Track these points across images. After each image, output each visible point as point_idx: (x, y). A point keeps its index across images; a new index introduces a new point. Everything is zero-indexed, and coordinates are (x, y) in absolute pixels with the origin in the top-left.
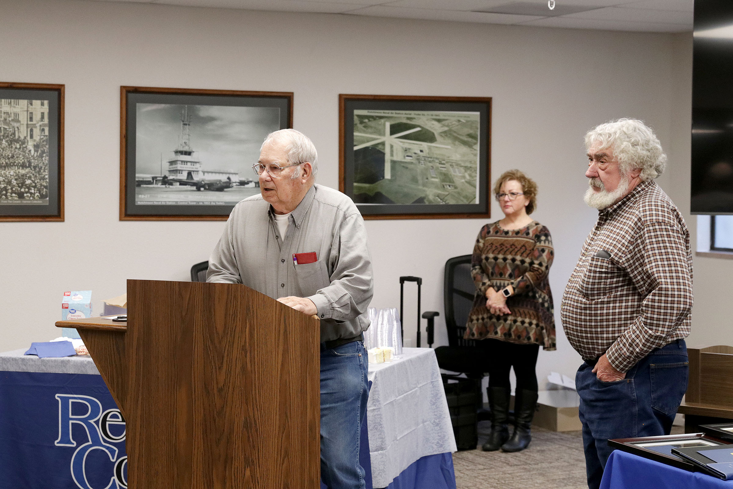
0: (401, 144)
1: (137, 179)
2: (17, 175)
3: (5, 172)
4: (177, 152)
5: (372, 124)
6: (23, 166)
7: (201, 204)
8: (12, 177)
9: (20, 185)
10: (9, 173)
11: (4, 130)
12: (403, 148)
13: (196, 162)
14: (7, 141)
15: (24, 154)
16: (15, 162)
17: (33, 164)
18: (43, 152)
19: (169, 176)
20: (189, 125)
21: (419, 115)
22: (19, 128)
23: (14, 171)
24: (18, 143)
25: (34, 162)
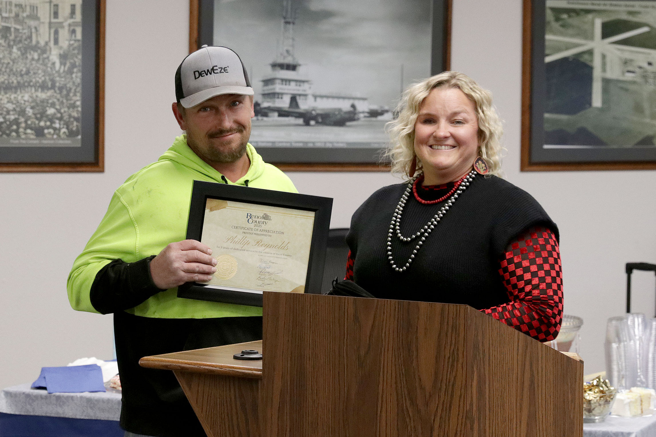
0: (618, 53)
2: (34, 101)
3: (16, 96)
4: (275, 66)
5: (575, 21)
6: (43, 87)
7: (310, 145)
8: (27, 103)
9: (39, 116)
10: (22, 97)
11: (15, 32)
12: (620, 59)
13: (303, 82)
14: (19, 49)
15: (44, 68)
16: (31, 81)
17: (57, 84)
18: (73, 66)
19: (263, 102)
20: (294, 23)
21: (646, 7)
22: (38, 29)
23: (30, 94)
24: (37, 51)
25: (60, 81)
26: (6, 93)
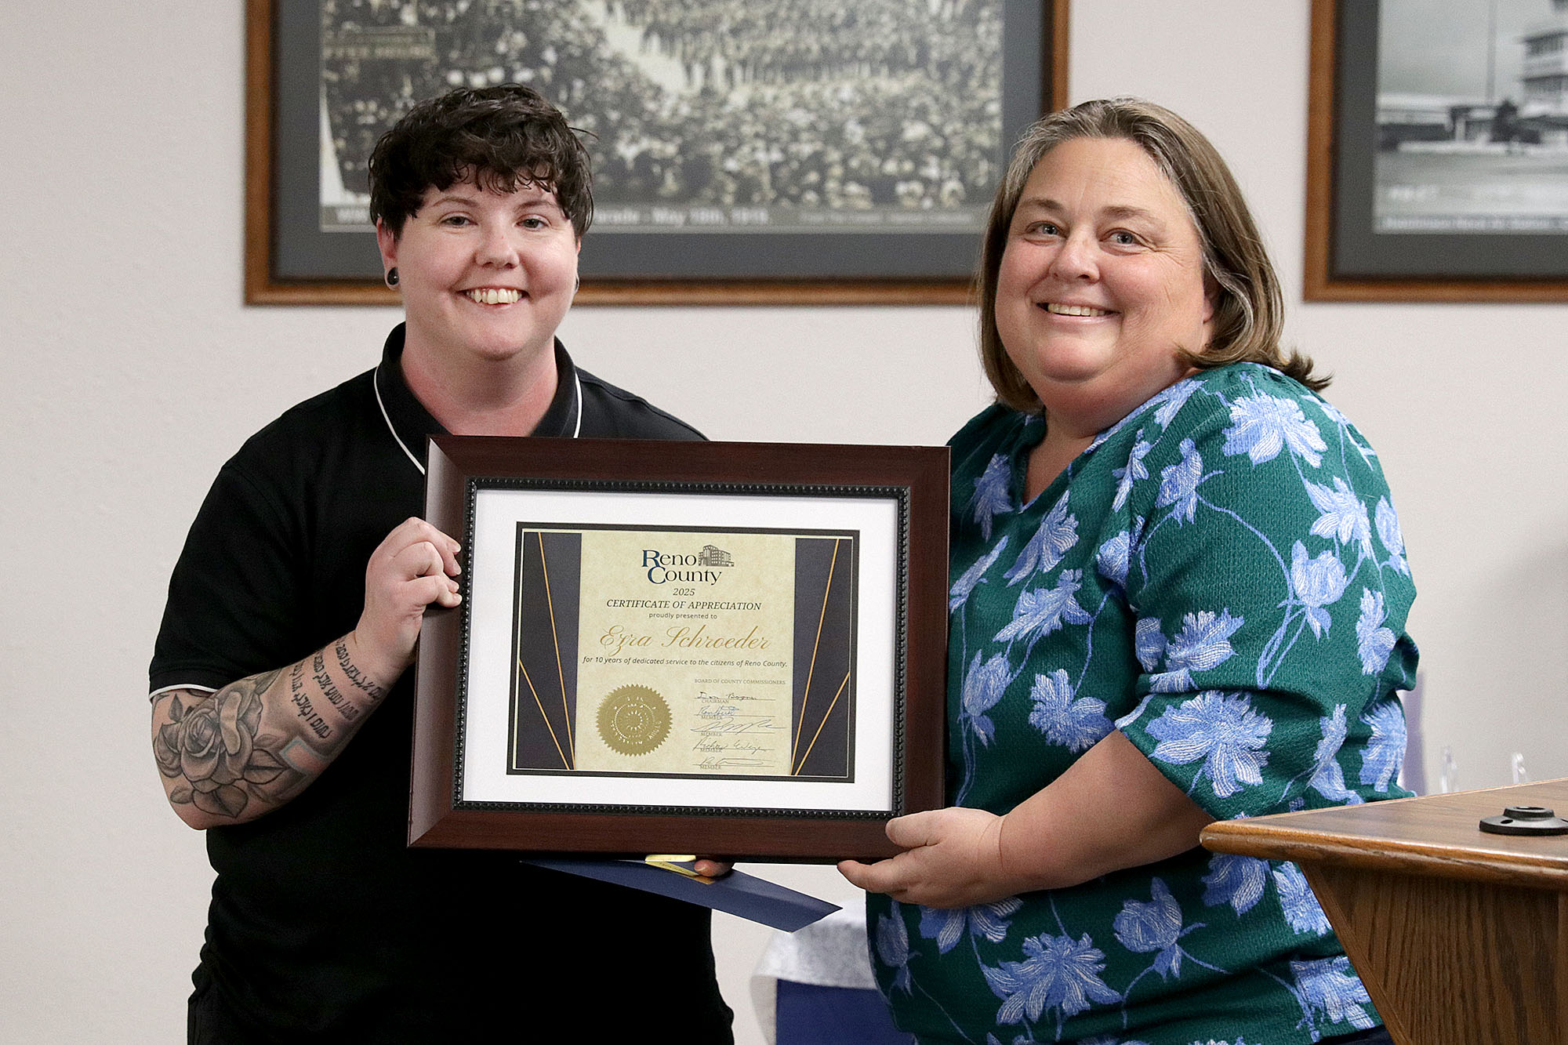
1: (1382, 119)
2: (868, 102)
3: (817, 87)
6: (895, 62)
8: (848, 110)
10: (835, 91)
15: (898, 7)
16: (860, 45)
17: (934, 55)
23: (856, 82)
25: (941, 46)
26: (788, 81)
